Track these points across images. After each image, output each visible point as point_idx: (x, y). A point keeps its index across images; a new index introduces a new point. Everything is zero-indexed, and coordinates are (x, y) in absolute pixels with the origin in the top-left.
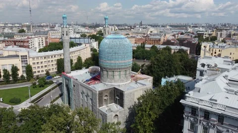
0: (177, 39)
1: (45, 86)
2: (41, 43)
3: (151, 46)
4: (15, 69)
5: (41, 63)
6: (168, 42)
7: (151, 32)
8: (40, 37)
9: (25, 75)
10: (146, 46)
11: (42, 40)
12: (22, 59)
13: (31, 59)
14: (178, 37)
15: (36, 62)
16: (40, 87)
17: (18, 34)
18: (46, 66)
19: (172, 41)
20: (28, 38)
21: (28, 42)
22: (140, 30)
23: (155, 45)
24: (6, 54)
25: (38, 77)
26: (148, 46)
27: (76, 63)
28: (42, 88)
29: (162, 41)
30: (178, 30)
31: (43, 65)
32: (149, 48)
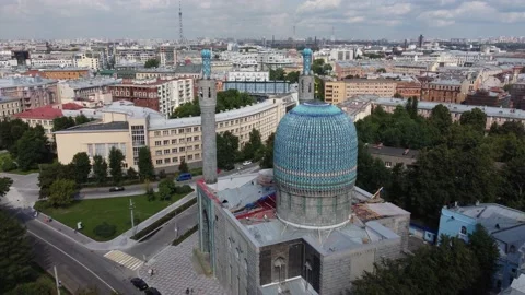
0: (507, 88)
1: (174, 197)
2: (184, 92)
3: (432, 105)
4: (116, 156)
5: (174, 141)
6: (480, 97)
7: (442, 64)
8: (185, 77)
9: (136, 169)
10: (421, 104)
11: (188, 86)
12: (134, 133)
13: (152, 134)
14: (510, 79)
15: (162, 139)
16: (162, 199)
17: (144, 70)
18: (182, 149)
19: (492, 94)
20: (159, 81)
21: (156, 90)
22: (416, 57)
23: (445, 104)
24: (107, 119)
25: (163, 174)
26: (425, 106)
27: (247, 144)
28: (165, 202)
29: (465, 92)
30: (513, 60)
31: (178, 146)
32: (428, 110)
